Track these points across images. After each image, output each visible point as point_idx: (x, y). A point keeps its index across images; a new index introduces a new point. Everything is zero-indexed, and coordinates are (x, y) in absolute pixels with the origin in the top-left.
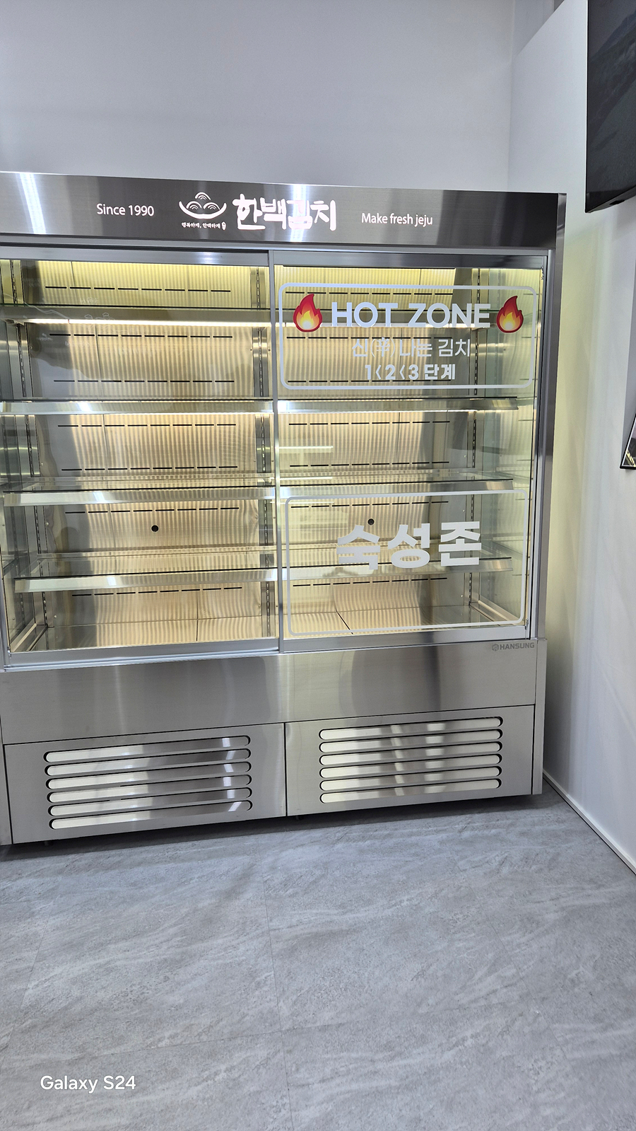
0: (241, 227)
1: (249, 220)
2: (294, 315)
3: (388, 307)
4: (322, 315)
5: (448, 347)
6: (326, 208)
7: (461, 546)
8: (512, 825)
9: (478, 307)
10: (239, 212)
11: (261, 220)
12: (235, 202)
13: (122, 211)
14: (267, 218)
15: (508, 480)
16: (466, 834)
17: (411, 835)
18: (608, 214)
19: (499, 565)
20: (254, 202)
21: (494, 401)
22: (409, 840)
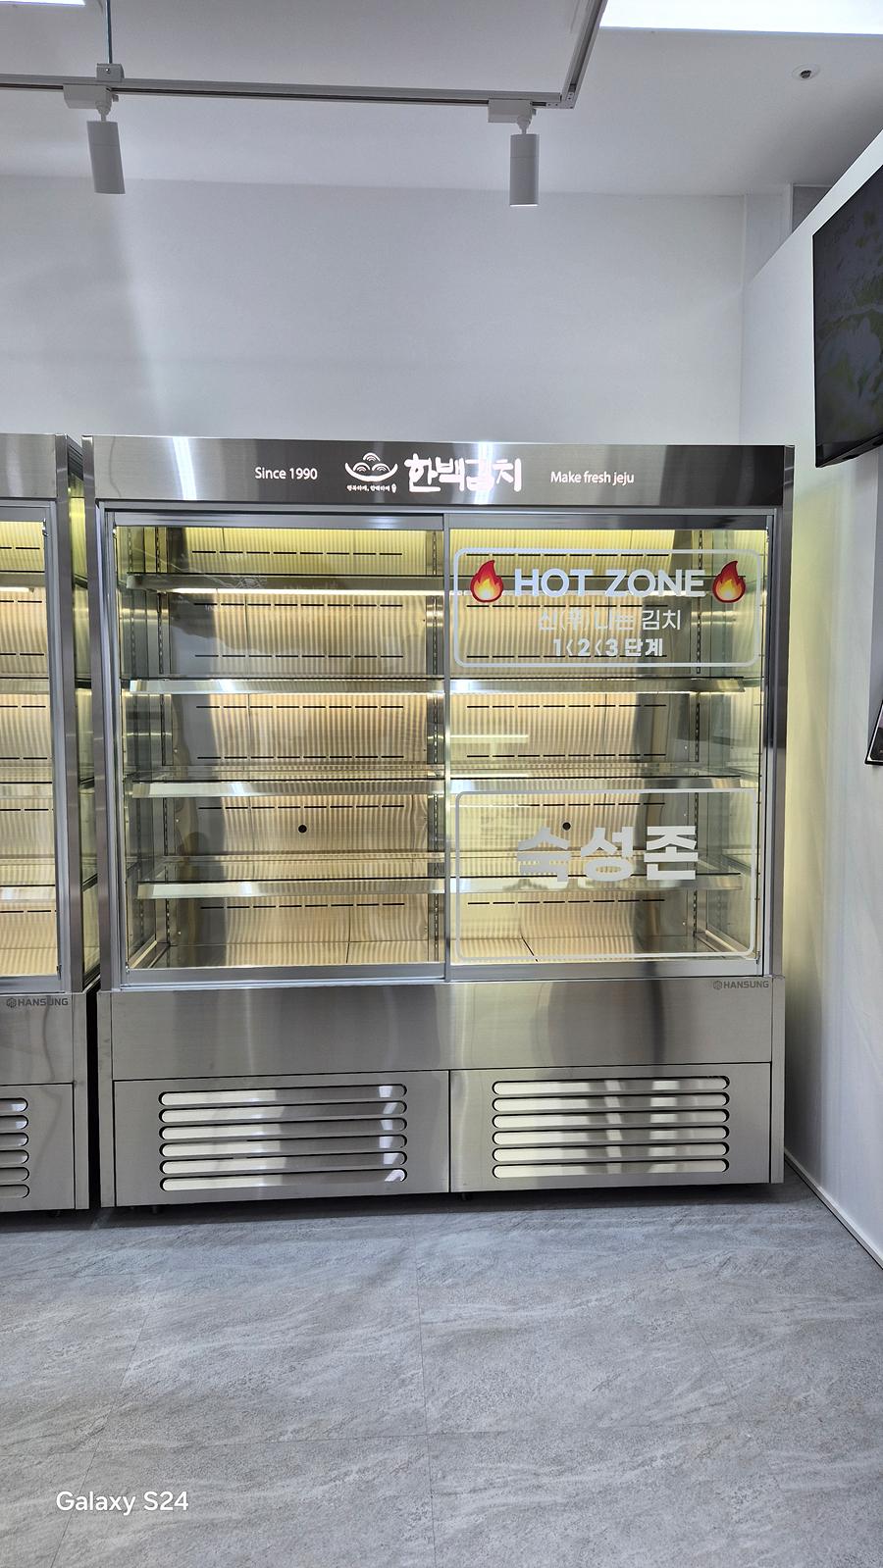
0: (413, 489)
1: (423, 482)
2: (470, 583)
3: (582, 574)
4: (503, 583)
5: (654, 619)
6: (510, 467)
7: (671, 856)
8: (741, 1220)
9: (689, 573)
10: (412, 474)
11: (436, 482)
12: (408, 463)
13: (283, 474)
14: (443, 479)
15: (736, 775)
16: (680, 1229)
17: (608, 1226)
18: (845, 468)
19: (727, 883)
20: (428, 462)
21: (719, 681)
22: (606, 1232)
